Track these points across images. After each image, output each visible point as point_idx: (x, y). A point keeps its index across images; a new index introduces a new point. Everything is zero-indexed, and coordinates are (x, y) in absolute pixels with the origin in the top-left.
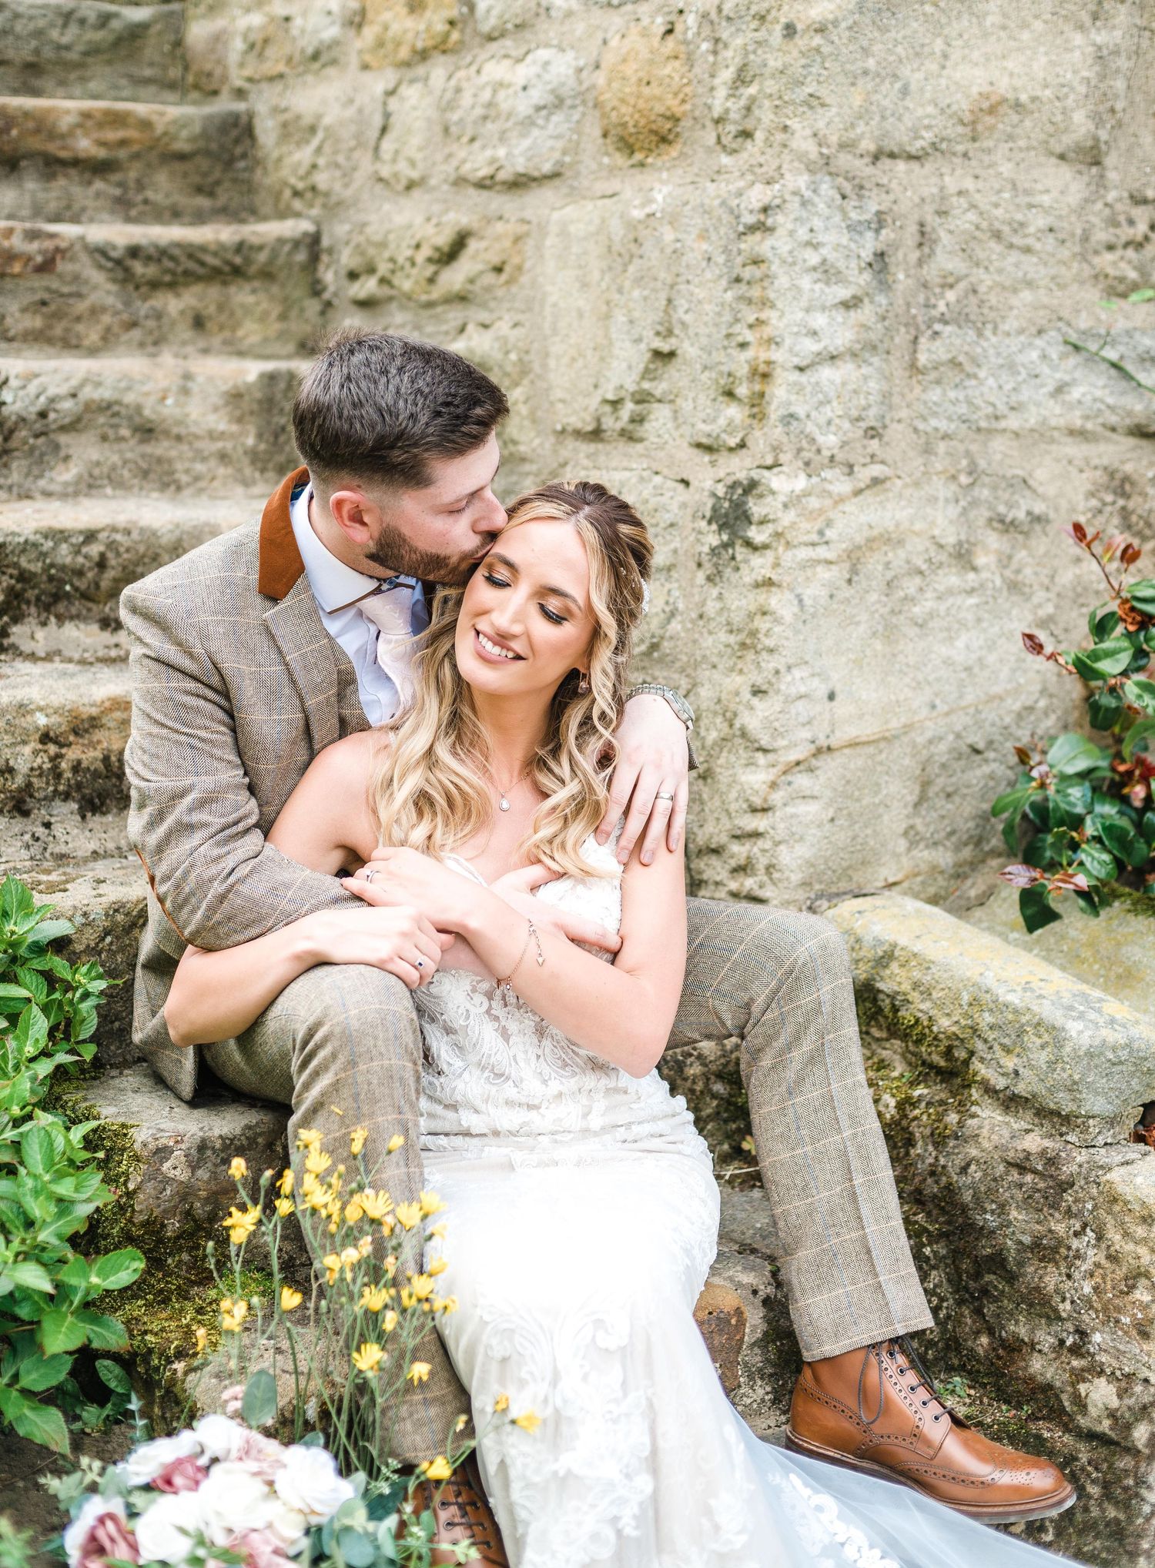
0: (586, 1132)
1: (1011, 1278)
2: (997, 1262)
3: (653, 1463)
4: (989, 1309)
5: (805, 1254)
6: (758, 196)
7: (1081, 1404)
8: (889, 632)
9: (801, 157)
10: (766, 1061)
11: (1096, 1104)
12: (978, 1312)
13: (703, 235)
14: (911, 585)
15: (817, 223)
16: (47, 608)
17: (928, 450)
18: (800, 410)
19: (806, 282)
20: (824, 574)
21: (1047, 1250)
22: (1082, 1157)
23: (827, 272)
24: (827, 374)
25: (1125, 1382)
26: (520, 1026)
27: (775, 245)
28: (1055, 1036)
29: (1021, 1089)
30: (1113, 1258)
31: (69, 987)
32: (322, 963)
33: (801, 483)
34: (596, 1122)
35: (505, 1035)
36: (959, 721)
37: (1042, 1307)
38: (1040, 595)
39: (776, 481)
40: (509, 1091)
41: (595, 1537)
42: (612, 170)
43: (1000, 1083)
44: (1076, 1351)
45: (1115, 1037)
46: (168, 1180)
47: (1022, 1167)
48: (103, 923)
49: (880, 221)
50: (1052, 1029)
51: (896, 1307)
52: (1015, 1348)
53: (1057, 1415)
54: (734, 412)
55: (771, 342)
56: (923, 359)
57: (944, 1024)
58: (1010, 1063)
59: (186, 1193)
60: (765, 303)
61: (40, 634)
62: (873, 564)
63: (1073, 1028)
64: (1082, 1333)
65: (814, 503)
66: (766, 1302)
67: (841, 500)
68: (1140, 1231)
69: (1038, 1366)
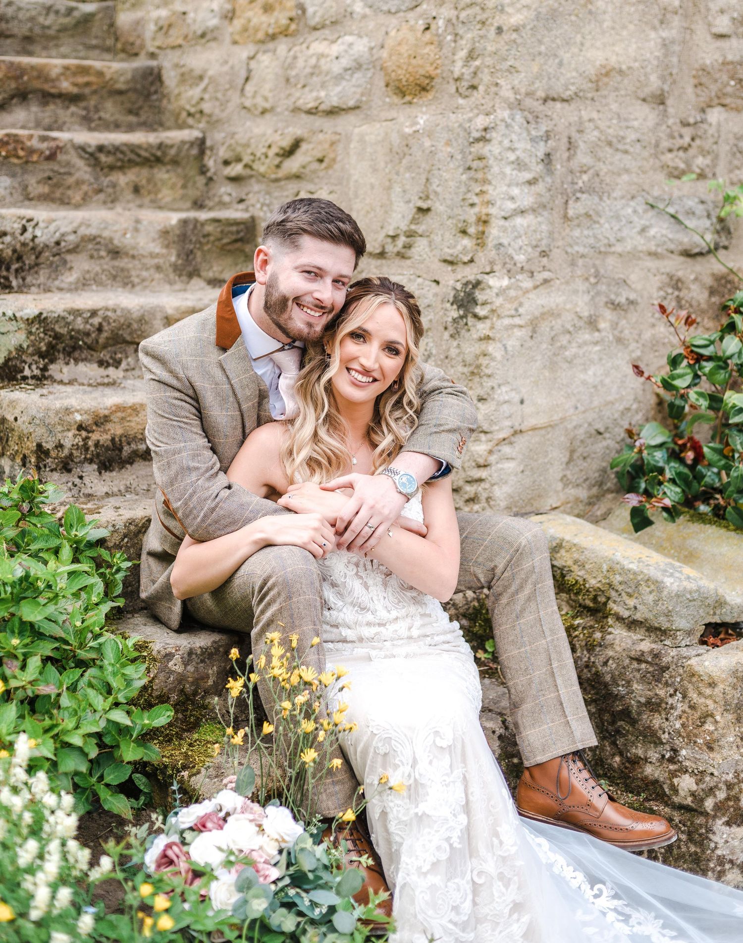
0: (410, 638)
1: (633, 722)
2: (626, 714)
3: (467, 808)
4: (620, 742)
5: (526, 707)
6: (481, 121)
7: (675, 790)
8: (552, 366)
9: (505, 100)
10: (504, 600)
11: (681, 623)
12: (614, 743)
13: (448, 143)
14: (564, 340)
15: (514, 137)
16: (69, 354)
17: (573, 264)
18: (505, 242)
19: (508, 170)
20: (518, 333)
21: (654, 705)
22: (673, 652)
23: (519, 165)
24: (519, 221)
25: (700, 776)
26: (375, 580)
27: (492, 150)
28: (657, 586)
29: (638, 616)
30: (693, 707)
31: (110, 566)
32: (269, 545)
33: (505, 282)
34: (415, 633)
35: (367, 587)
36: (590, 416)
37: (652, 737)
38: (633, 345)
39: (492, 281)
40: (369, 617)
41: (439, 848)
42: (391, 106)
43: (625, 614)
44: (671, 760)
45: (692, 586)
46: (171, 672)
47: (639, 660)
48: (123, 531)
49: (547, 136)
50: (656, 582)
51: (578, 734)
52: (636, 762)
53: (662, 797)
54: (466, 242)
55: (489, 203)
56: (571, 213)
57: (593, 582)
58: (631, 602)
59: (181, 679)
60: (485, 181)
61: (65, 369)
62: (544, 327)
63: (668, 581)
64: (675, 751)
65: (512, 293)
66: (500, 737)
67: (527, 291)
68: (708, 691)
69: (650, 771)
